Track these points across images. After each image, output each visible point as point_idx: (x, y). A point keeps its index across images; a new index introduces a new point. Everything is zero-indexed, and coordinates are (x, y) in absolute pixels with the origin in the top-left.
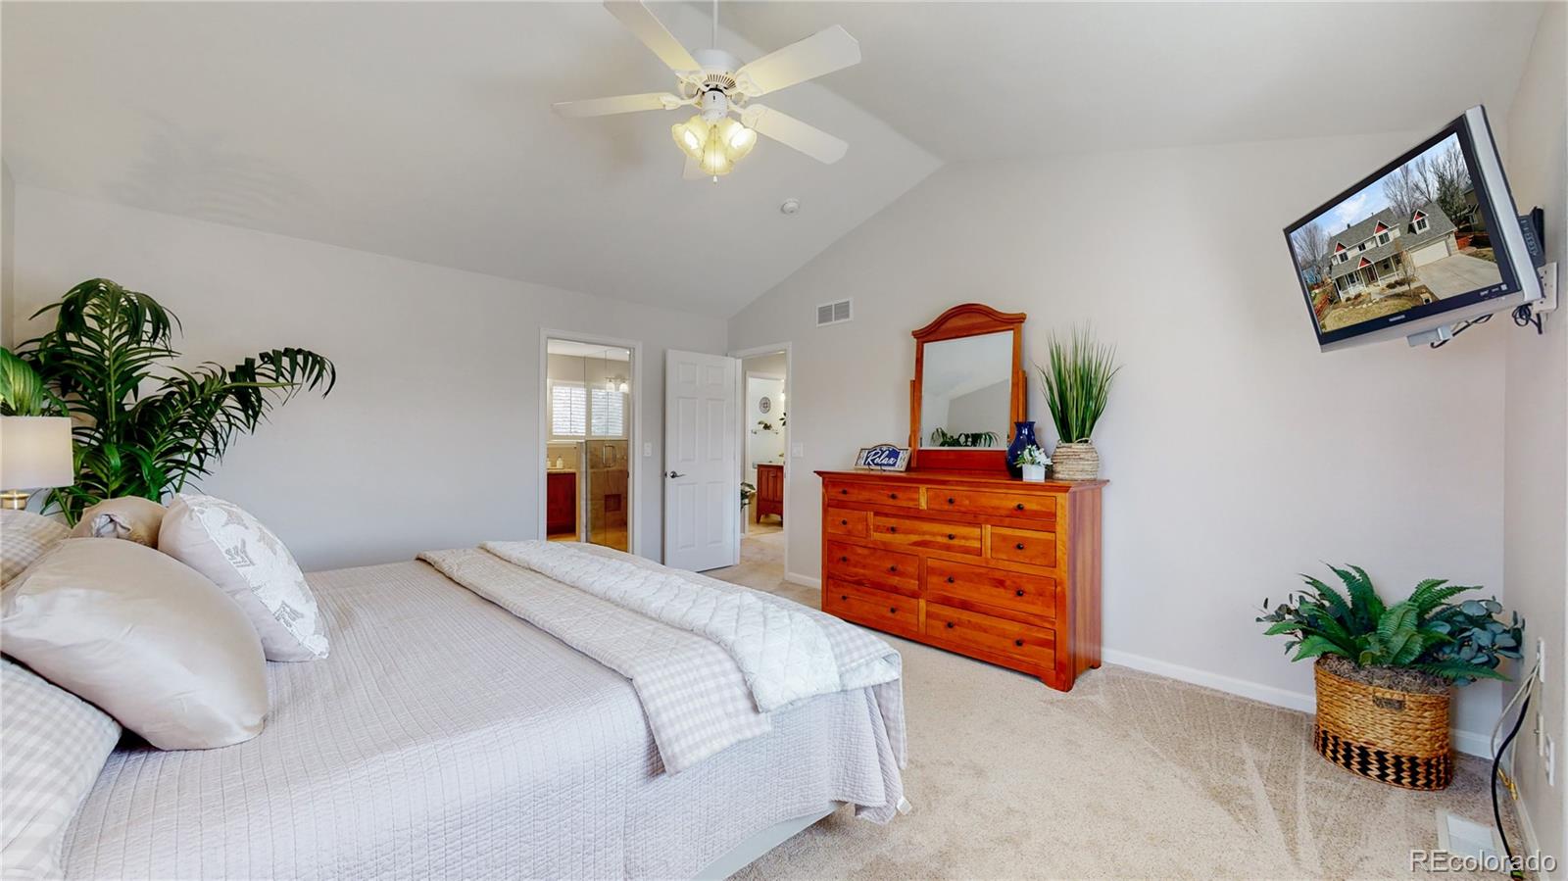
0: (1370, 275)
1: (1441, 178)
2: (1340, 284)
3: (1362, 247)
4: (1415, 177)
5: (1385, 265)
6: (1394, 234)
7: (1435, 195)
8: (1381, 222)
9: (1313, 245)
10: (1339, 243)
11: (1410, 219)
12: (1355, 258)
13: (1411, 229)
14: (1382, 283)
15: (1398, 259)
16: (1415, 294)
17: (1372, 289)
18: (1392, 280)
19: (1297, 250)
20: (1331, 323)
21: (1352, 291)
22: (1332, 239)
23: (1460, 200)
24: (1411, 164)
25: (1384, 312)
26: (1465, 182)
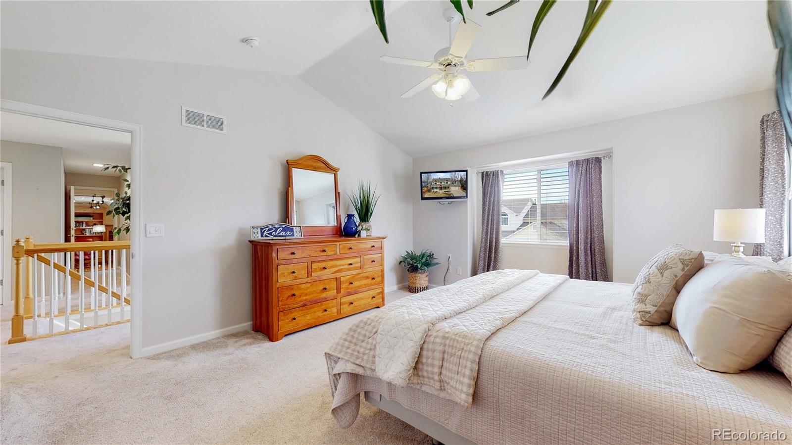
0: (441, 188)
1: (461, 177)
2: (432, 188)
3: (441, 183)
4: (457, 175)
5: (445, 188)
6: (449, 183)
7: (459, 179)
8: (447, 180)
9: (428, 178)
10: (436, 180)
11: (453, 182)
12: (438, 185)
13: (453, 183)
14: (443, 191)
15: (448, 187)
16: (450, 194)
17: (440, 191)
18: (446, 191)
19: (423, 178)
20: (426, 195)
21: (435, 190)
22: (434, 179)
23: (463, 182)
24: (457, 173)
25: (442, 196)
26: (465, 180)
